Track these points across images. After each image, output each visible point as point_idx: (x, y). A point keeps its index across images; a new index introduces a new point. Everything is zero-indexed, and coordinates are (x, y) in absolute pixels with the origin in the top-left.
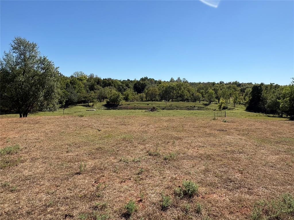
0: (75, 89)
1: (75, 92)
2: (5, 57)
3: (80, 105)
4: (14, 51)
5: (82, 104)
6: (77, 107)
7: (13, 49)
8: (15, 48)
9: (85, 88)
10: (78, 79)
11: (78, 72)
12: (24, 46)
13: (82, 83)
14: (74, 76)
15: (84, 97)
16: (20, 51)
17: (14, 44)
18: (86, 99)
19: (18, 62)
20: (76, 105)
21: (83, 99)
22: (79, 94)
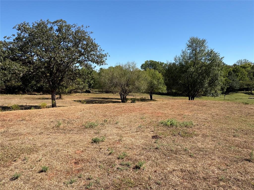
0: (237, 77)
1: (238, 79)
2: (182, 54)
3: (241, 93)
4: (189, 48)
5: (244, 92)
6: (238, 94)
7: (188, 47)
8: (189, 46)
9: (249, 75)
10: (241, 67)
11: (241, 60)
12: (196, 44)
13: (246, 71)
14: (237, 64)
15: (247, 85)
16: (193, 48)
17: (189, 43)
18: (249, 87)
19: (191, 57)
20: (237, 92)
21: (246, 87)
22: (241, 81)
